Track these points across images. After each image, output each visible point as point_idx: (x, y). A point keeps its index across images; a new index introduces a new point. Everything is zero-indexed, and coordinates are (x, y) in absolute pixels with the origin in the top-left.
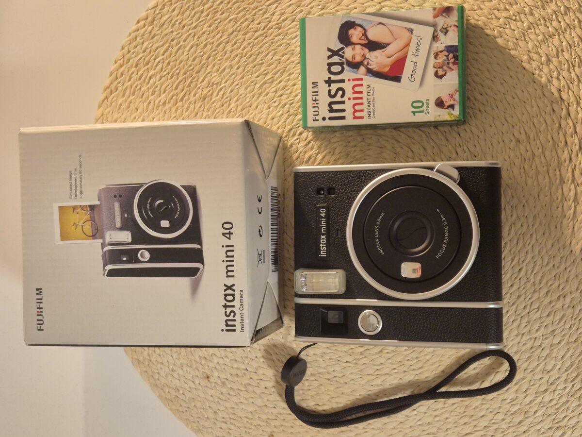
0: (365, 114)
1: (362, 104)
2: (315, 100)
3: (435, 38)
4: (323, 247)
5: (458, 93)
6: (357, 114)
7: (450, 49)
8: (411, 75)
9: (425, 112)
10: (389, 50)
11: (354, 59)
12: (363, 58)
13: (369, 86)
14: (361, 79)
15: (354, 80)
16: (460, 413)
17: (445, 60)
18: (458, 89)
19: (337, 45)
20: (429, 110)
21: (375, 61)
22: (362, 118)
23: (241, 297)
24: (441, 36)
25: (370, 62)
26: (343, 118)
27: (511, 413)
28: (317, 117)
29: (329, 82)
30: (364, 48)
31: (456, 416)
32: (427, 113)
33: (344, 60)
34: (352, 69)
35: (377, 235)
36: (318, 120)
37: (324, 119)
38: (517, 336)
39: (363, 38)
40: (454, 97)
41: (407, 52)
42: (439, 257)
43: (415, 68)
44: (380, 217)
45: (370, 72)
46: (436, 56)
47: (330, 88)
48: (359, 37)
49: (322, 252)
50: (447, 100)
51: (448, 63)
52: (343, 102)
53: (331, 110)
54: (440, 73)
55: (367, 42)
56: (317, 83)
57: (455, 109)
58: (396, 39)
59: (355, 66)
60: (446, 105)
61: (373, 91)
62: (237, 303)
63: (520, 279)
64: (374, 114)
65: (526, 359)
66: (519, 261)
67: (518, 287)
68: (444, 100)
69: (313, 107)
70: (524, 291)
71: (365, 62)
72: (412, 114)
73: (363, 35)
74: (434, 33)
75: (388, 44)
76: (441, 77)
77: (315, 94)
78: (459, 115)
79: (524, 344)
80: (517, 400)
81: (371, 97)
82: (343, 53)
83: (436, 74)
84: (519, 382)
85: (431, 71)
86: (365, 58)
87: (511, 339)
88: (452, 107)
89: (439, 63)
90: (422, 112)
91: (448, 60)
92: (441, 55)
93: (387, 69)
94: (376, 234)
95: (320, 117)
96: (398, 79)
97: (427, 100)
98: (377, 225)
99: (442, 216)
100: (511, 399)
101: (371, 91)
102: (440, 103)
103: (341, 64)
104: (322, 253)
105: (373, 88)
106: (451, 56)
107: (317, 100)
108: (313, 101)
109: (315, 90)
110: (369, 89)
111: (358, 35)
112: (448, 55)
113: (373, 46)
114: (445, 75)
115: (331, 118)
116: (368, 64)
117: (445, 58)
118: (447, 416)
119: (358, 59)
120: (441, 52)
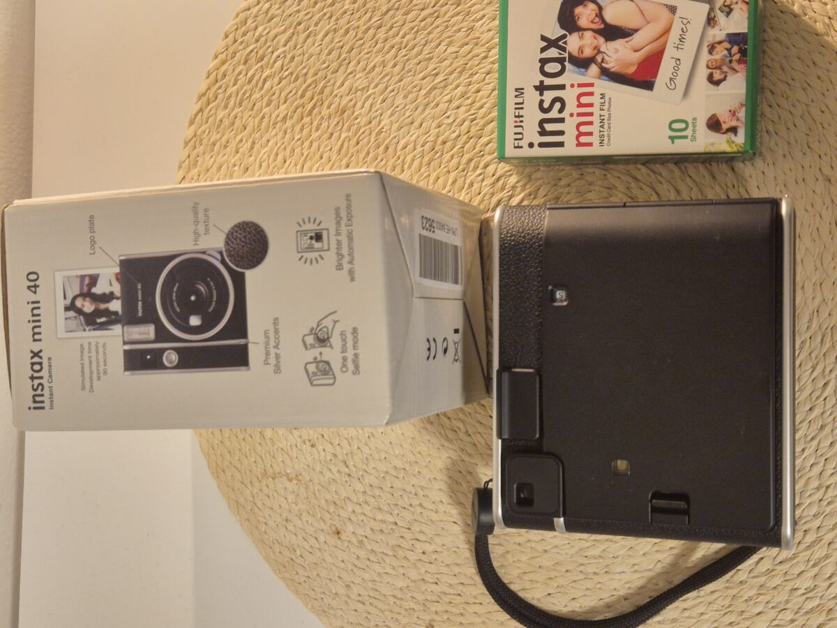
0: (595, 139)
1: (591, 123)
2: (519, 116)
3: (711, 21)
5: (744, 109)
6: (583, 139)
7: (735, 39)
8: (671, 79)
9: (689, 137)
10: (638, 39)
11: (582, 52)
12: (596, 52)
13: (603, 96)
14: (592, 85)
15: (580, 85)
17: (725, 56)
18: (744, 103)
19: (555, 31)
20: (697, 135)
21: (614, 56)
22: (590, 144)
24: (721, 17)
25: (606, 57)
26: (561, 144)
27: (804, 611)
28: (521, 143)
29: (541, 88)
30: (597, 36)
31: (716, 610)
32: (694, 138)
33: (566, 55)
34: (576, 69)
36: (522, 147)
37: (531, 145)
38: (818, 489)
39: (597, 20)
40: (737, 114)
41: (665, 43)
43: (676, 69)
45: (606, 73)
46: (712, 49)
47: (543, 98)
48: (591, 19)
50: (726, 120)
51: (731, 61)
52: (562, 120)
53: (543, 132)
54: (717, 76)
55: (602, 26)
56: (523, 89)
57: (738, 134)
58: (648, 23)
59: (582, 63)
60: (725, 127)
61: (610, 103)
63: (825, 399)
64: (609, 140)
66: (824, 371)
67: (822, 411)
68: (721, 120)
69: (516, 127)
71: (599, 58)
72: (670, 141)
73: (596, 16)
74: (709, 14)
75: (636, 31)
76: (717, 83)
77: (519, 106)
78: (744, 144)
80: (815, 591)
81: (605, 113)
82: (565, 43)
83: (710, 79)
85: (702, 73)
86: (599, 52)
87: (808, 493)
88: (734, 130)
89: (715, 60)
90: (686, 137)
91: (731, 56)
92: (719, 48)
93: (632, 70)
95: (524, 143)
96: (649, 86)
97: (695, 119)
100: (806, 589)
101: (607, 104)
102: (714, 124)
103: (561, 61)
105: (610, 99)
106: (735, 49)
107: (522, 116)
108: (516, 117)
109: (520, 100)
110: (602, 101)
111: (590, 15)
112: (731, 49)
113: (612, 32)
114: (724, 79)
115: (542, 145)
116: (603, 60)
117: (726, 52)
118: (702, 611)
119: (588, 52)
120: (720, 43)
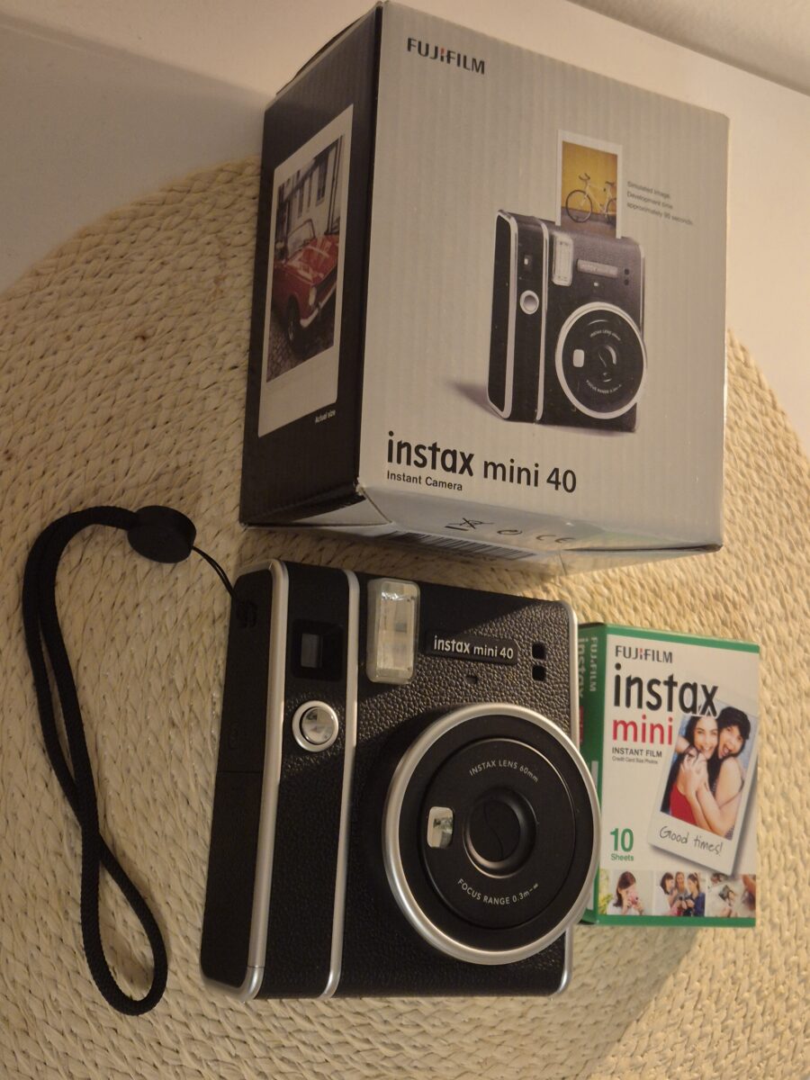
0: (620, 743)
1: (635, 738)
2: (646, 654)
3: (717, 876)
4: (451, 644)
5: (638, 913)
6: (621, 728)
7: (700, 901)
8: (669, 832)
9: (616, 852)
10: (706, 794)
11: (700, 733)
12: (699, 748)
13: (659, 754)
14: (670, 742)
15: (670, 728)
16: (34, 886)
17: (686, 892)
18: (643, 914)
19: (720, 703)
20: (618, 862)
21: (694, 769)
22: (615, 737)
23: (450, 486)
24: (718, 888)
25: (693, 760)
26: (617, 703)
27: (27, 999)
28: (621, 654)
29: (671, 683)
30: (713, 750)
31: (29, 877)
32: (614, 857)
33: (698, 715)
34: (685, 726)
35: (502, 763)
36: (617, 655)
37: (618, 666)
38: (185, 1013)
39: (726, 751)
40: (634, 906)
41: (701, 827)
42: (461, 885)
43: (678, 838)
44: (531, 774)
45: (680, 758)
46: (693, 878)
47: (662, 685)
48: (728, 744)
49: (443, 641)
50: (629, 895)
51: (681, 899)
52: (640, 705)
53: (630, 682)
54: (670, 884)
55: (720, 757)
56: (671, 661)
57: (615, 908)
58: (720, 808)
59: (690, 732)
60: (623, 893)
61: (652, 762)
62: (439, 474)
64: (618, 759)
65: (138, 1032)
68: (630, 889)
69: (637, 650)
70: (271, 1028)
71: (693, 752)
72: (614, 830)
73: (730, 751)
74: (723, 875)
75: (714, 794)
76: (663, 885)
77: (656, 656)
78: (606, 915)
79: (167, 1027)
80: (54, 1014)
81: (643, 756)
82: (709, 714)
83: (668, 876)
84: (92, 1016)
85: (673, 867)
86: (699, 752)
87: (180, 1001)
88: (619, 903)
89: (683, 882)
90: (616, 848)
91: (686, 898)
92: (693, 885)
93: (681, 789)
94: (505, 762)
95: (621, 659)
96: (666, 807)
97: (632, 859)
98: (519, 766)
99: (526, 893)
100: (56, 1000)
101: (652, 758)
102: (626, 881)
103: (693, 709)
104: (440, 641)
105: (656, 762)
106: (691, 903)
107: (646, 658)
108: (646, 651)
109: (661, 657)
110: (655, 754)
111: (731, 743)
112: (692, 899)
113: (714, 766)
114: (666, 892)
115: (618, 678)
116: (691, 756)
117: (689, 893)
118: (28, 856)
119: (699, 739)
120: (698, 887)
